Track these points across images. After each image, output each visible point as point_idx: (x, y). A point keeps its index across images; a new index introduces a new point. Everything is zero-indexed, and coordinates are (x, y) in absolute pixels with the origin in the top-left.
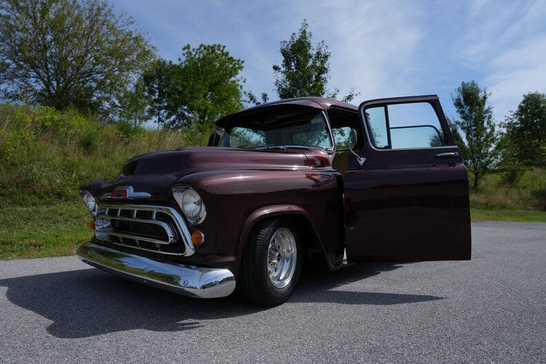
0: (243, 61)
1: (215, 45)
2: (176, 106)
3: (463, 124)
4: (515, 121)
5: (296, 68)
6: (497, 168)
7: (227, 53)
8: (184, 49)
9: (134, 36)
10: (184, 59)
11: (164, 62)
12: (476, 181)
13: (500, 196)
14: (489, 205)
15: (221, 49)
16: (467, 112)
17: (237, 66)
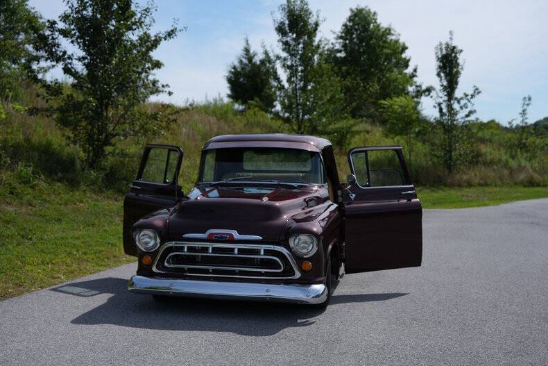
3: (285, 59)
16: (292, 42)
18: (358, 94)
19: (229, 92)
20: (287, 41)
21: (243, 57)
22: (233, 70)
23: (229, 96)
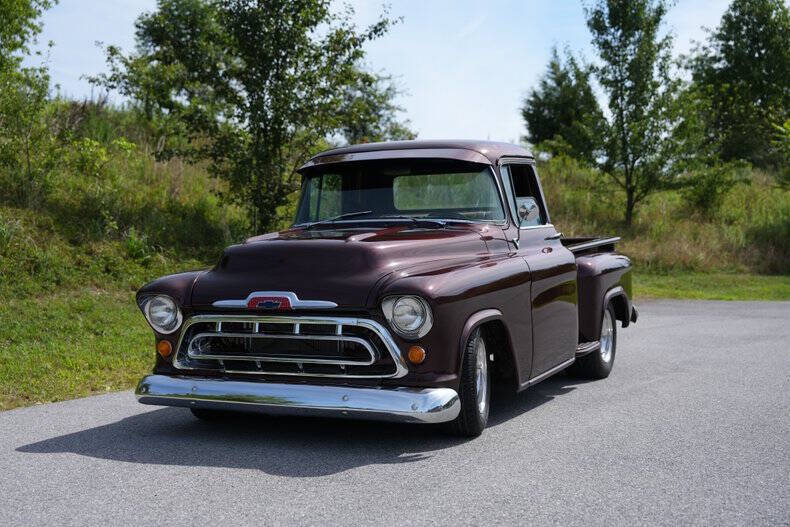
3: (604, 71)
4: (713, 52)
12: (630, 205)
13: (679, 246)
14: (661, 263)
16: (615, 43)
18: (747, 125)
19: (526, 133)
20: (606, 42)
21: (549, 77)
22: (532, 99)
23: (527, 139)
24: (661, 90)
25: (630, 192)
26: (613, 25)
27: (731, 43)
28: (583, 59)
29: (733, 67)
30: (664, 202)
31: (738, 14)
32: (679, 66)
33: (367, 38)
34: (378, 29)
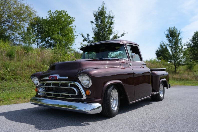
0: (75, 18)
1: (62, 11)
2: (45, 37)
3: (169, 45)
4: (191, 43)
5: (100, 22)
6: (184, 63)
7: (68, 15)
8: (48, 12)
9: (25, 6)
10: (48, 17)
11: (39, 18)
12: (175, 69)
13: (186, 75)
14: (181, 79)
15: (65, 12)
16: (171, 40)
17: (72, 20)
20: (169, 39)
21: (160, 47)
22: (157, 51)
23: (156, 58)
24: (180, 48)
25: (175, 66)
26: (171, 36)
27: (194, 41)
28: (165, 43)
29: (195, 45)
30: (182, 68)
31: (195, 36)
32: (185, 45)
33: (121, 36)
34: (123, 35)
